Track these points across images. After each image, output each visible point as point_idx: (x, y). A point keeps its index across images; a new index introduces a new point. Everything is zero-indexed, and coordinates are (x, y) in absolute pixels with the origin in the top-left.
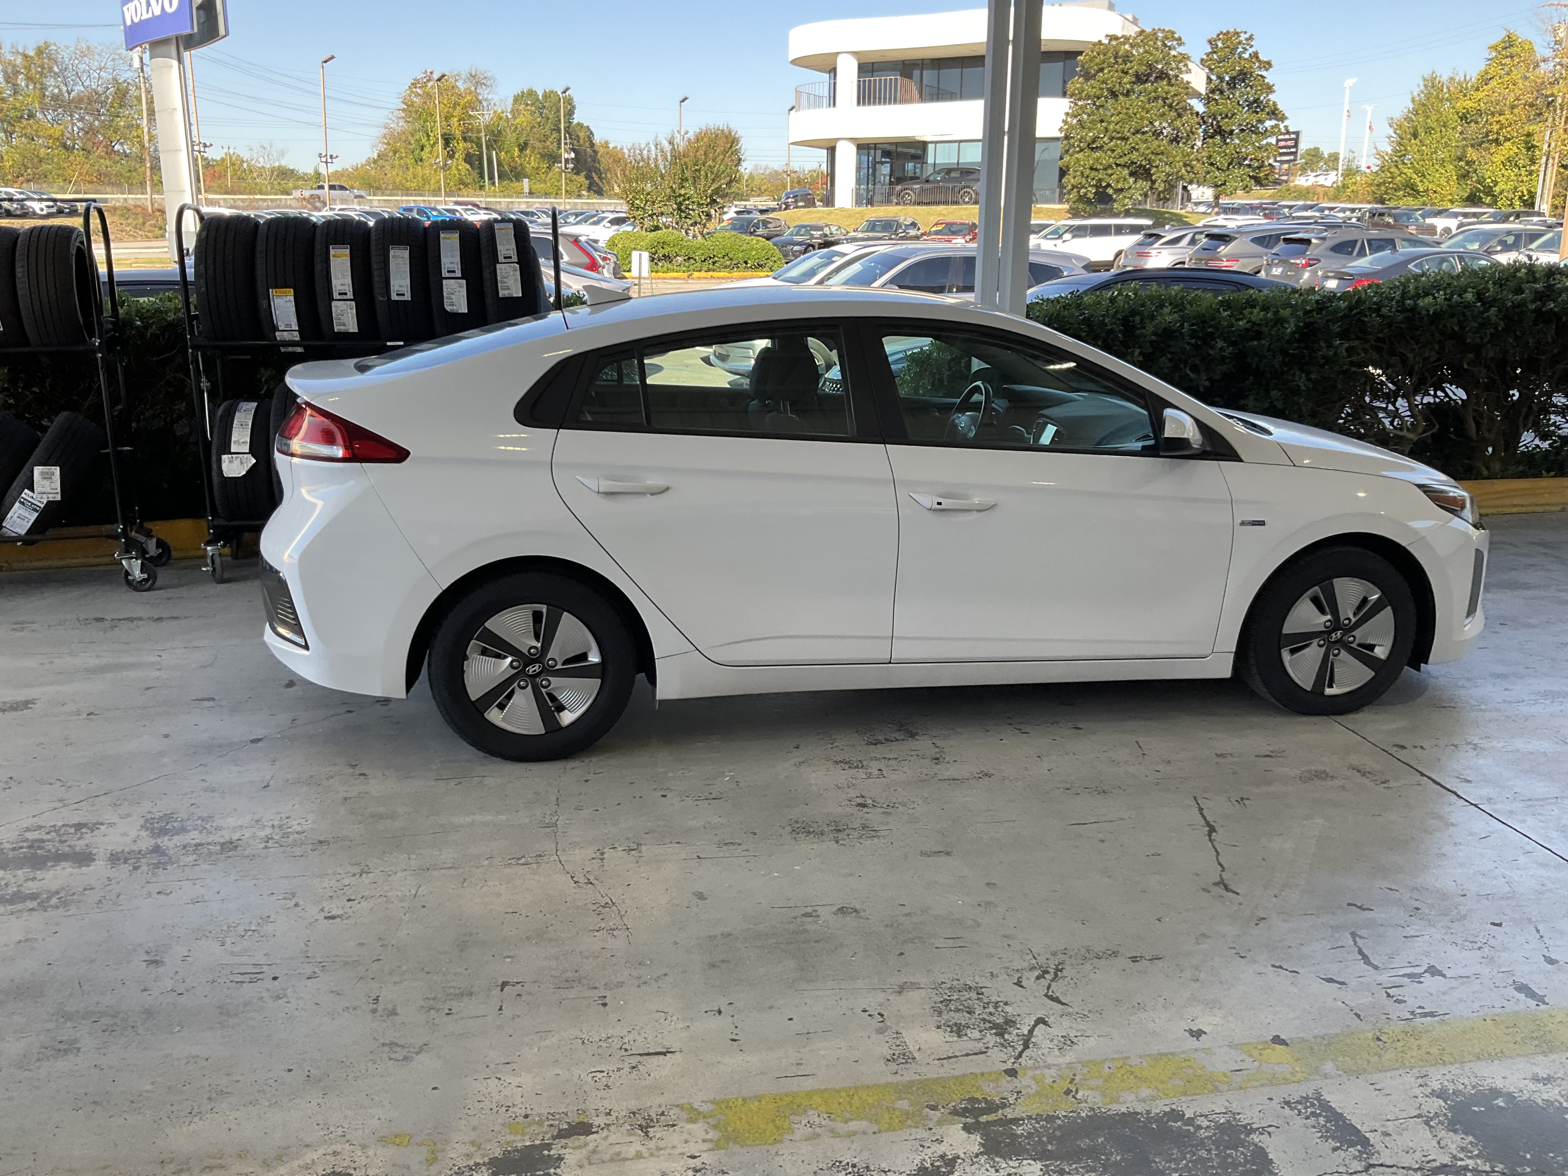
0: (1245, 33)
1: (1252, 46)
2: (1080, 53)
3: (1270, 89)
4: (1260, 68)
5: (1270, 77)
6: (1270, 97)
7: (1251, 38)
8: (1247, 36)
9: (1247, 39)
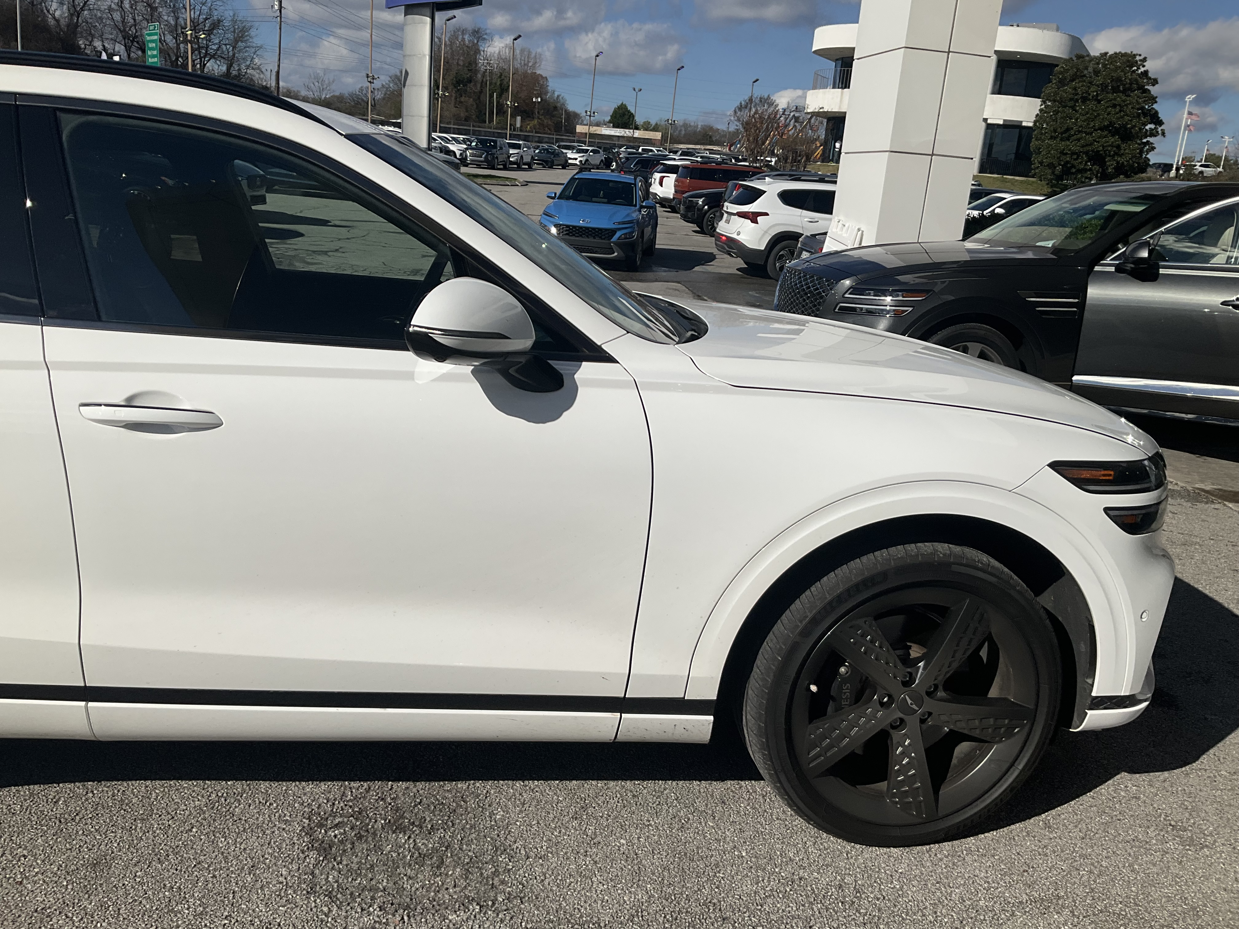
0: (1140, 55)
1: (1144, 66)
2: (1057, 66)
3: (1154, 100)
4: (1148, 84)
5: (1154, 90)
6: (1155, 106)
7: (1145, 60)
8: (1141, 58)
9: (1140, 60)
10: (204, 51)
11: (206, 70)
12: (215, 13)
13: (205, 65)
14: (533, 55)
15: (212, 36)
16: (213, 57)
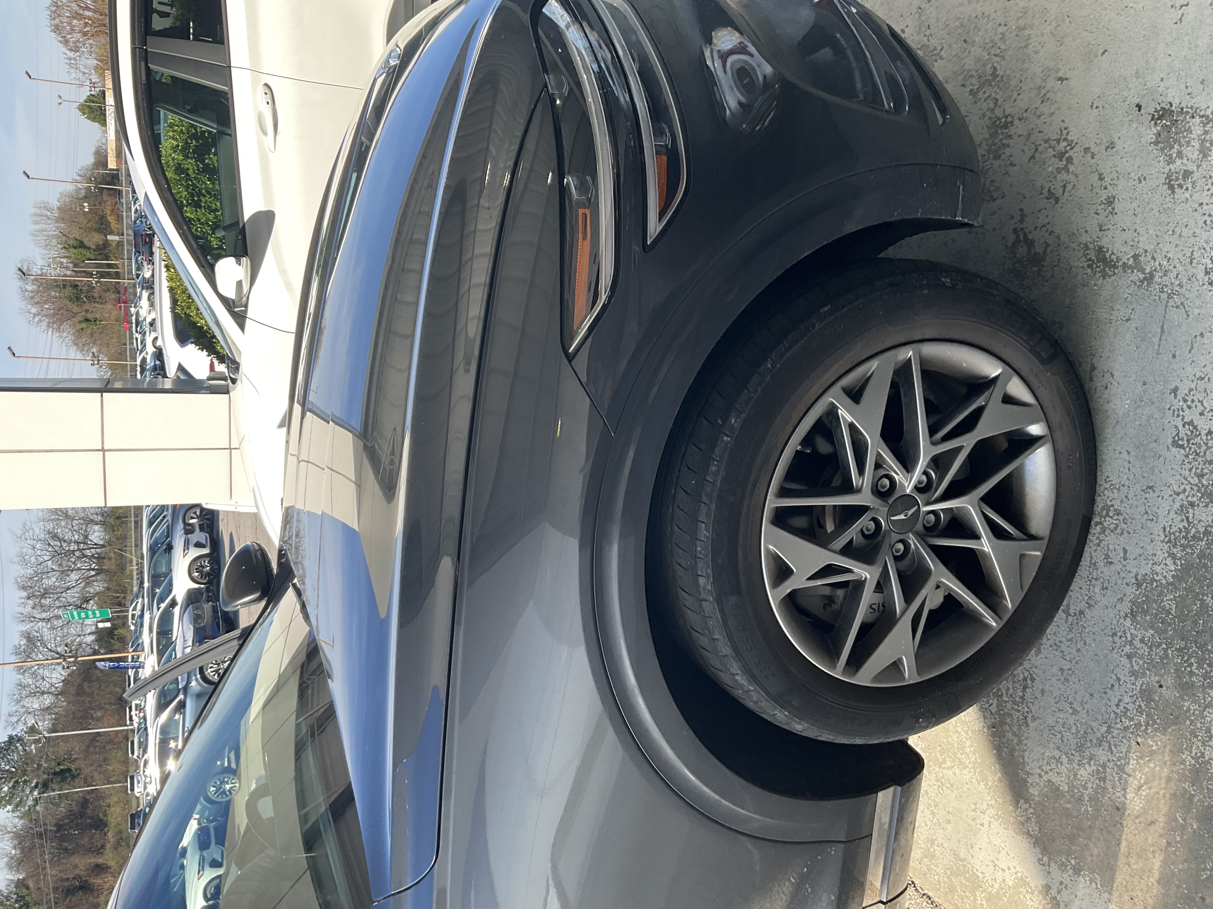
10: (82, 545)
11: (101, 543)
12: (42, 536)
13: (96, 544)
14: (38, 211)
15: (66, 538)
16: (86, 537)
